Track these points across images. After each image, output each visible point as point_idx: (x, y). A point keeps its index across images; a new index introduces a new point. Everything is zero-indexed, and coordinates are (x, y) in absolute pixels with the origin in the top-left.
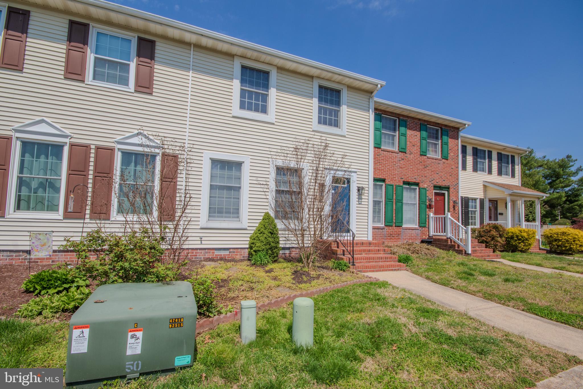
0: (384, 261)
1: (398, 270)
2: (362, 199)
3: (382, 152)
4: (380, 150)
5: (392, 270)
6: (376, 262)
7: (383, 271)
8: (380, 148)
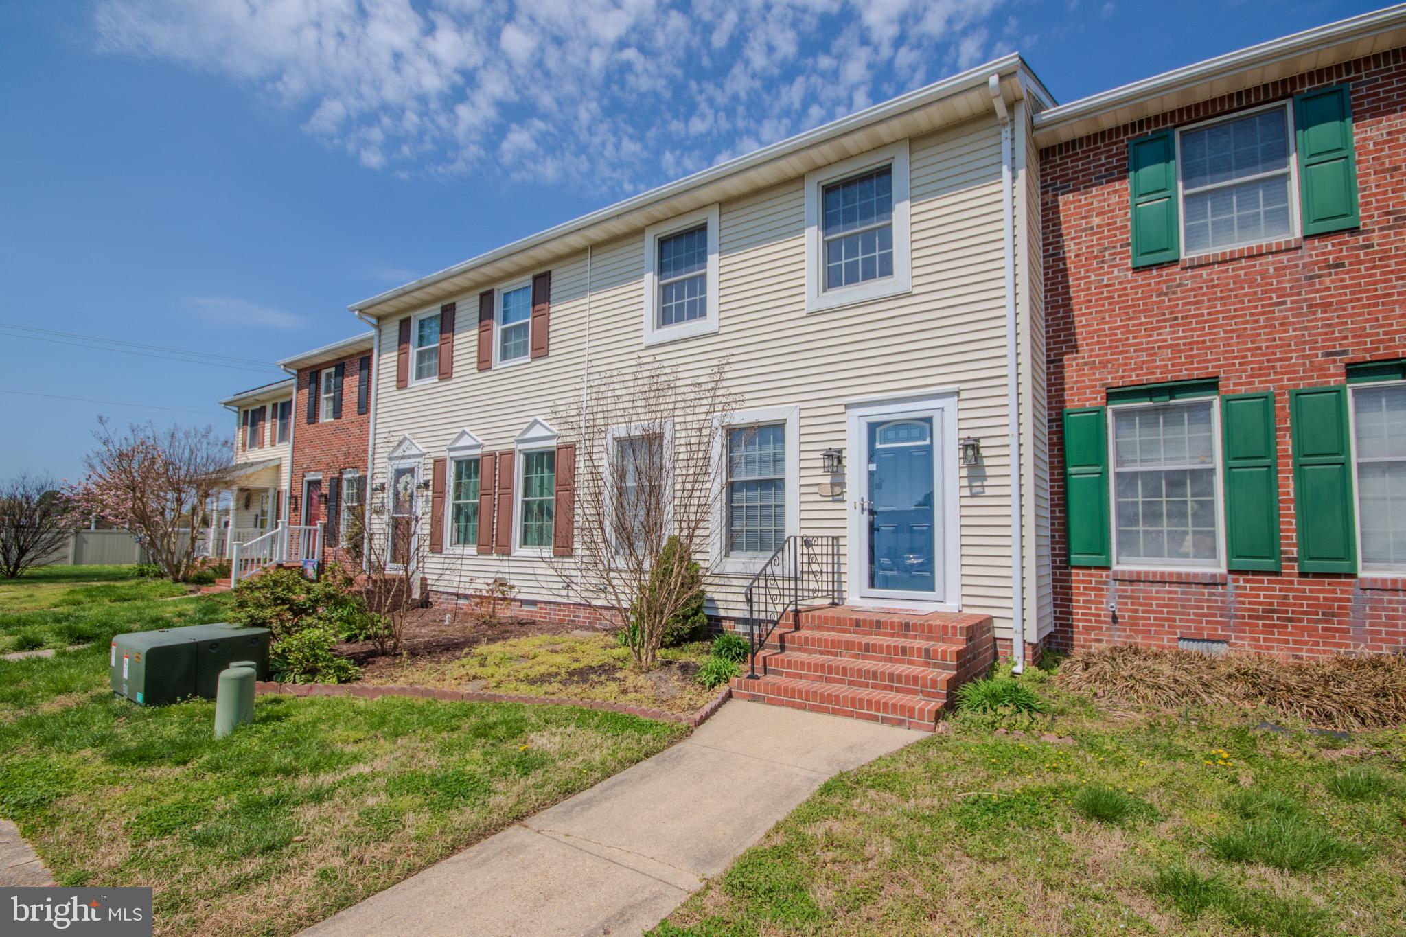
0: (885, 688)
1: (900, 723)
2: (984, 477)
3: (1190, 273)
4: (1177, 269)
5: (875, 719)
6: (851, 683)
7: (835, 712)
8: (1175, 262)
